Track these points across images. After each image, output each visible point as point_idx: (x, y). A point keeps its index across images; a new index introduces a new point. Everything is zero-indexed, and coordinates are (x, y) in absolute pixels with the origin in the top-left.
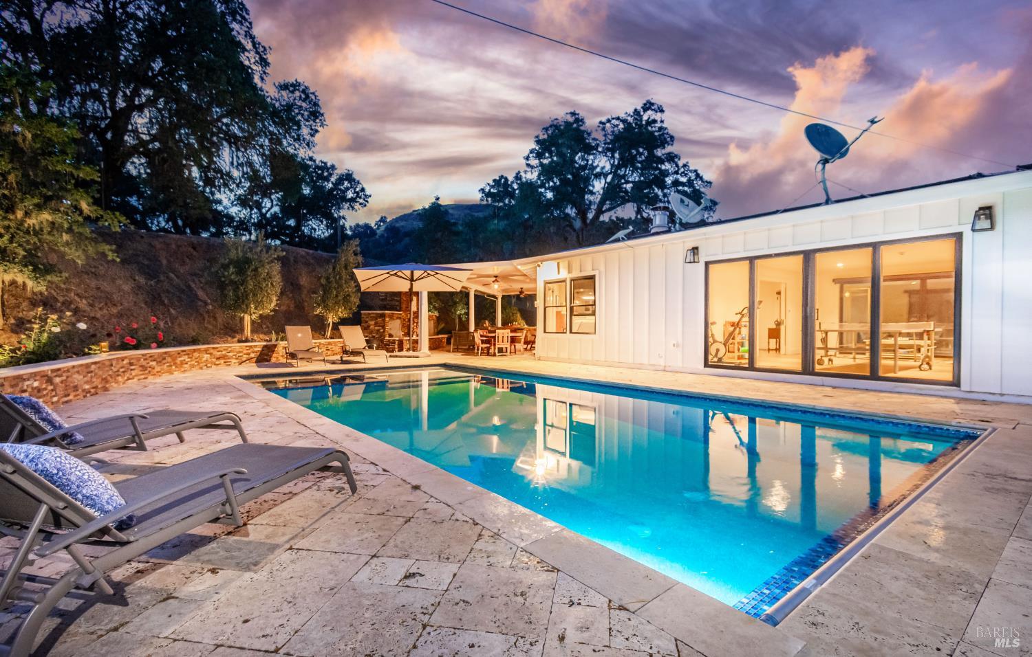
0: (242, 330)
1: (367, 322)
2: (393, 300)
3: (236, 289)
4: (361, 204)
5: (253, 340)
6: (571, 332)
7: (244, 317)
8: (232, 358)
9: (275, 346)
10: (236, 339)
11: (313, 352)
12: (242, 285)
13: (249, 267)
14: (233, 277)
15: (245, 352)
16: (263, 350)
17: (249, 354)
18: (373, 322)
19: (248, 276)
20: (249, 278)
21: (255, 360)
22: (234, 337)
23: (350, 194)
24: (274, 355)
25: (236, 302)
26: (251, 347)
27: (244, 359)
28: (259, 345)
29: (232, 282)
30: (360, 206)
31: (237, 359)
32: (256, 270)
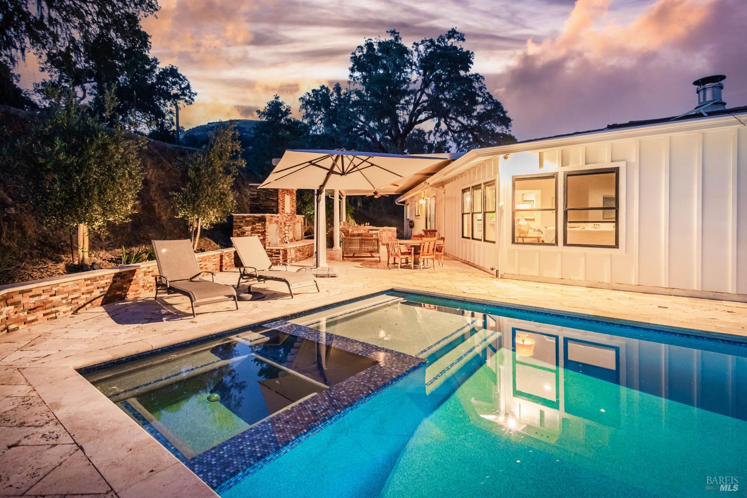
0: (72, 247)
1: (241, 227)
2: (267, 200)
3: (67, 179)
4: (186, 101)
5: (93, 267)
6: (565, 244)
7: (77, 228)
8: (60, 304)
9: (133, 272)
10: (62, 266)
11: (200, 281)
12: (79, 172)
13: (91, 141)
14: (62, 156)
15: (84, 289)
16: (114, 282)
17: (90, 292)
18: (249, 228)
19: (90, 156)
20: (92, 161)
21: (100, 301)
22: (58, 261)
23: (175, 91)
24: (133, 287)
25: (67, 202)
26: (94, 279)
27: (82, 302)
28: (107, 274)
29: (60, 168)
30: (185, 104)
31: (69, 304)
32: (104, 147)
